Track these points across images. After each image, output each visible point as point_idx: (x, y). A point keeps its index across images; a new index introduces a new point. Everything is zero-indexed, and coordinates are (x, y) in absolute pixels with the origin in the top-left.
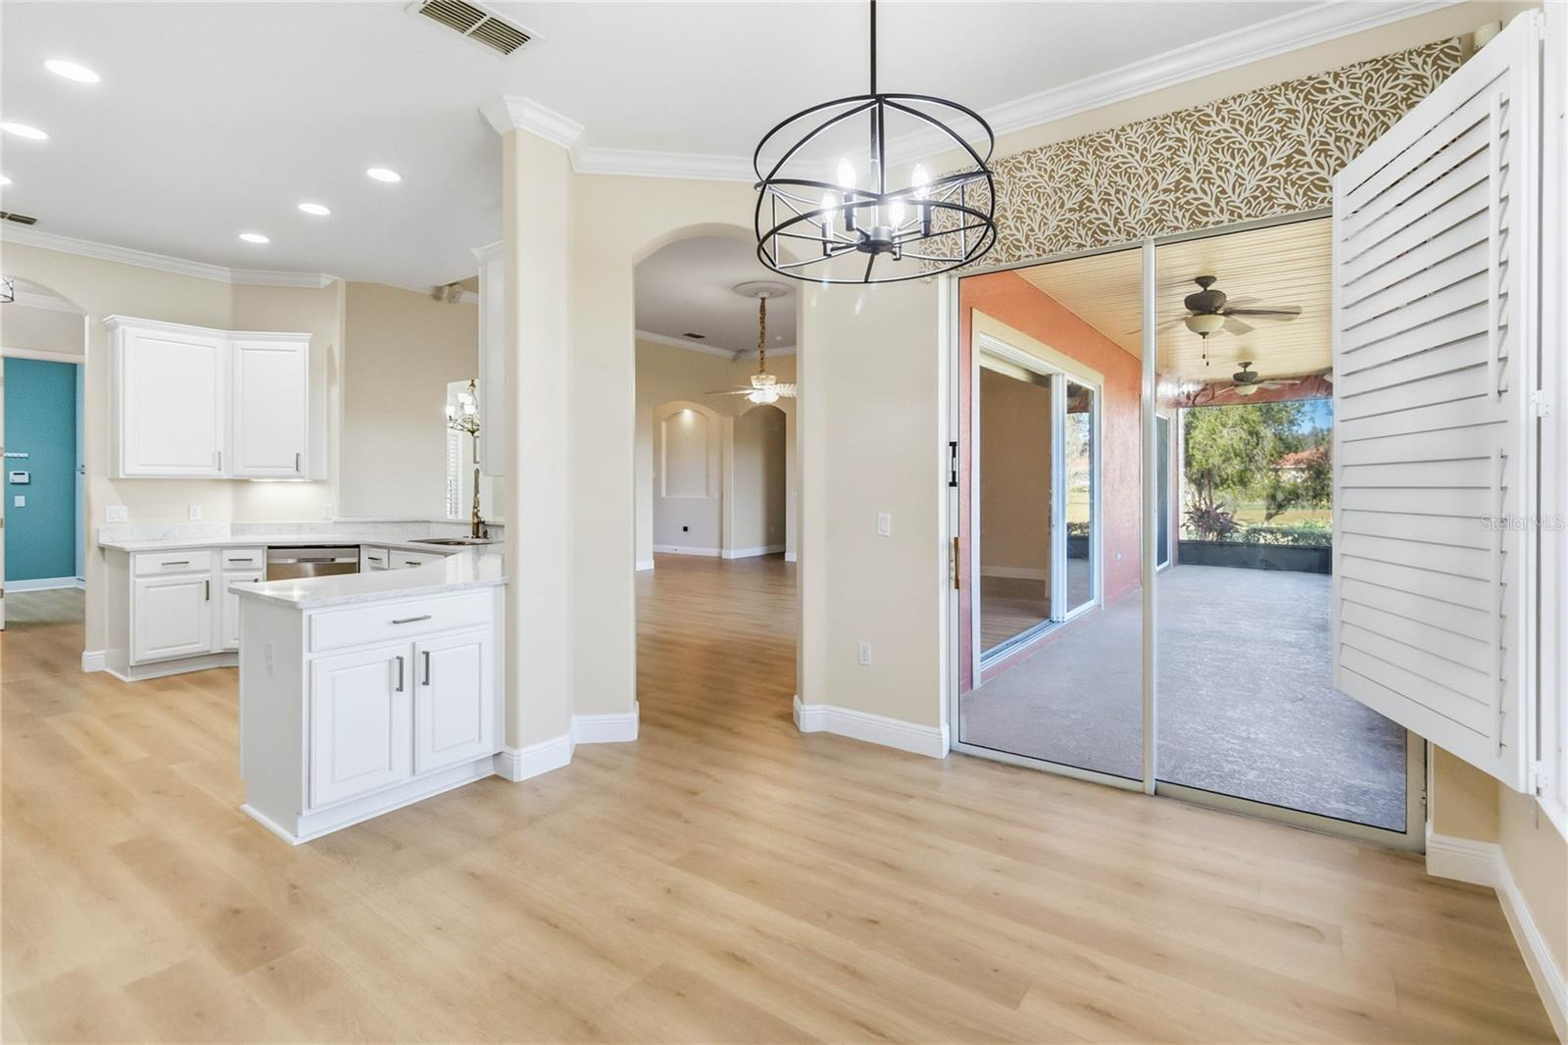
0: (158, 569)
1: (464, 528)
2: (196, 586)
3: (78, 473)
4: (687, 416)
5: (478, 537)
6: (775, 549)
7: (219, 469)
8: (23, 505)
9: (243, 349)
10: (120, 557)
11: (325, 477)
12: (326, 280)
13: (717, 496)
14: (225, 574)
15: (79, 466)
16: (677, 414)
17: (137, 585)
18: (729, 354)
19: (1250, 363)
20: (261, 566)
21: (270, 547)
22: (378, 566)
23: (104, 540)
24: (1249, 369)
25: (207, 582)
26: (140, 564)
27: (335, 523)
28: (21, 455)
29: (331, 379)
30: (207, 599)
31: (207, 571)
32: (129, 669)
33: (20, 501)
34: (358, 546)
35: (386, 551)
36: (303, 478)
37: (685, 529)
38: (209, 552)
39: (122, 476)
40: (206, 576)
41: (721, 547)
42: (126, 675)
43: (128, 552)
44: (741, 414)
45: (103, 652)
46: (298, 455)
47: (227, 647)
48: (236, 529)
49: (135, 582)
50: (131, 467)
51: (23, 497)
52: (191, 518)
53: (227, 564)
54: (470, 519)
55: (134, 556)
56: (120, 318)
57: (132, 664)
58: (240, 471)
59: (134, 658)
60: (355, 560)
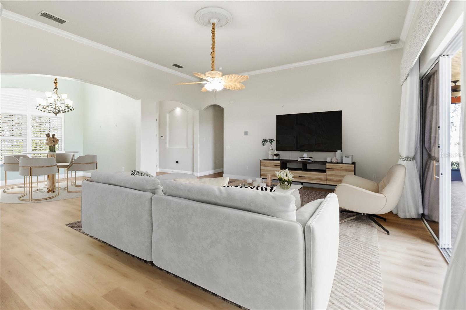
4: (178, 111)
6: (219, 171)
13: (191, 147)
16: (173, 110)
19: (459, 81)
24: (457, 84)
37: (177, 162)
41: (193, 171)
44: (202, 110)
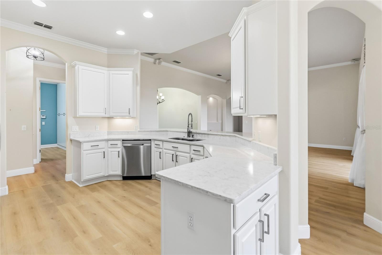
0: (90, 148)
1: (184, 134)
2: (101, 153)
3: (58, 116)
5: (189, 137)
7: (105, 114)
8: (44, 124)
9: (112, 74)
10: (78, 144)
11: (135, 116)
12: (136, 52)
14: (109, 149)
15: (58, 114)
17: (84, 153)
18: (225, 81)
20: (120, 147)
21: (123, 140)
22: (158, 147)
23: (72, 138)
25: (104, 152)
26: (85, 146)
27: (139, 131)
28: (44, 111)
29: (137, 84)
30: (104, 158)
31: (104, 148)
32: (81, 182)
33: (43, 123)
34: (150, 140)
35: (162, 142)
36: (130, 116)
38: (104, 142)
39: (78, 116)
40: (103, 150)
42: (80, 184)
43: (81, 142)
45: (71, 174)
46: (129, 109)
47: (109, 174)
48: (109, 133)
49: (83, 152)
50: (81, 113)
51: (44, 122)
52: (96, 130)
53: (110, 146)
54: (186, 131)
55: (83, 143)
56: (77, 62)
57: (82, 181)
58: (112, 114)
59: (83, 178)
60: (150, 145)
